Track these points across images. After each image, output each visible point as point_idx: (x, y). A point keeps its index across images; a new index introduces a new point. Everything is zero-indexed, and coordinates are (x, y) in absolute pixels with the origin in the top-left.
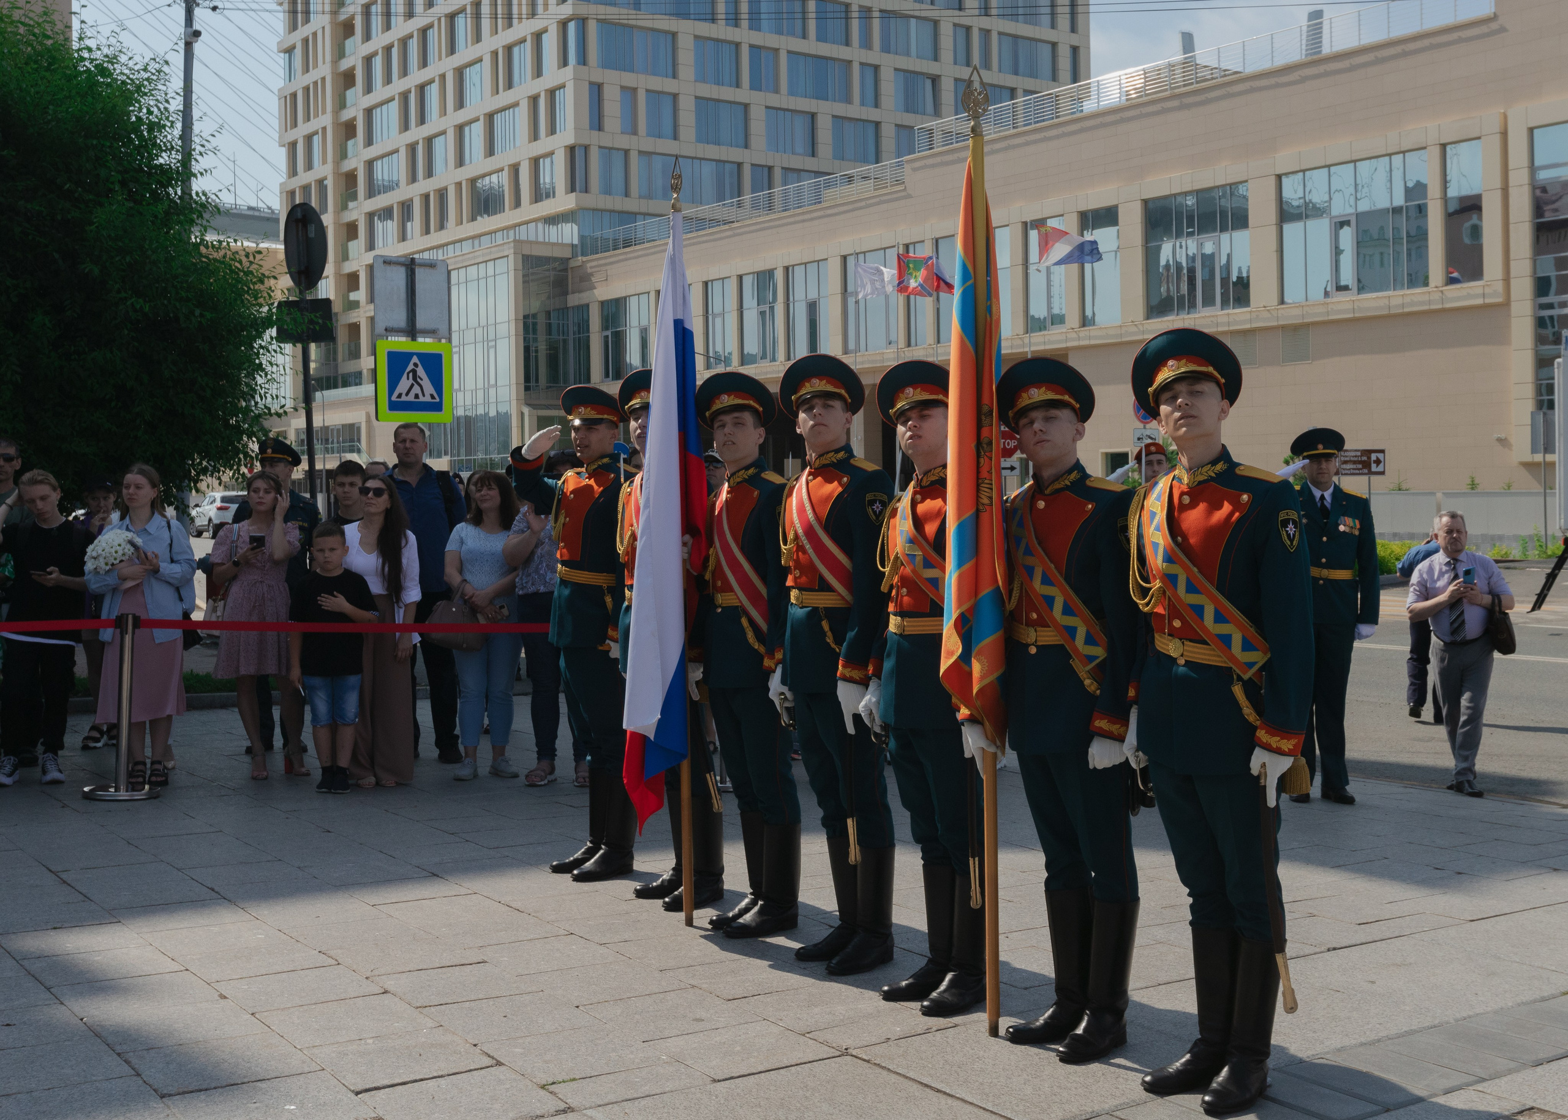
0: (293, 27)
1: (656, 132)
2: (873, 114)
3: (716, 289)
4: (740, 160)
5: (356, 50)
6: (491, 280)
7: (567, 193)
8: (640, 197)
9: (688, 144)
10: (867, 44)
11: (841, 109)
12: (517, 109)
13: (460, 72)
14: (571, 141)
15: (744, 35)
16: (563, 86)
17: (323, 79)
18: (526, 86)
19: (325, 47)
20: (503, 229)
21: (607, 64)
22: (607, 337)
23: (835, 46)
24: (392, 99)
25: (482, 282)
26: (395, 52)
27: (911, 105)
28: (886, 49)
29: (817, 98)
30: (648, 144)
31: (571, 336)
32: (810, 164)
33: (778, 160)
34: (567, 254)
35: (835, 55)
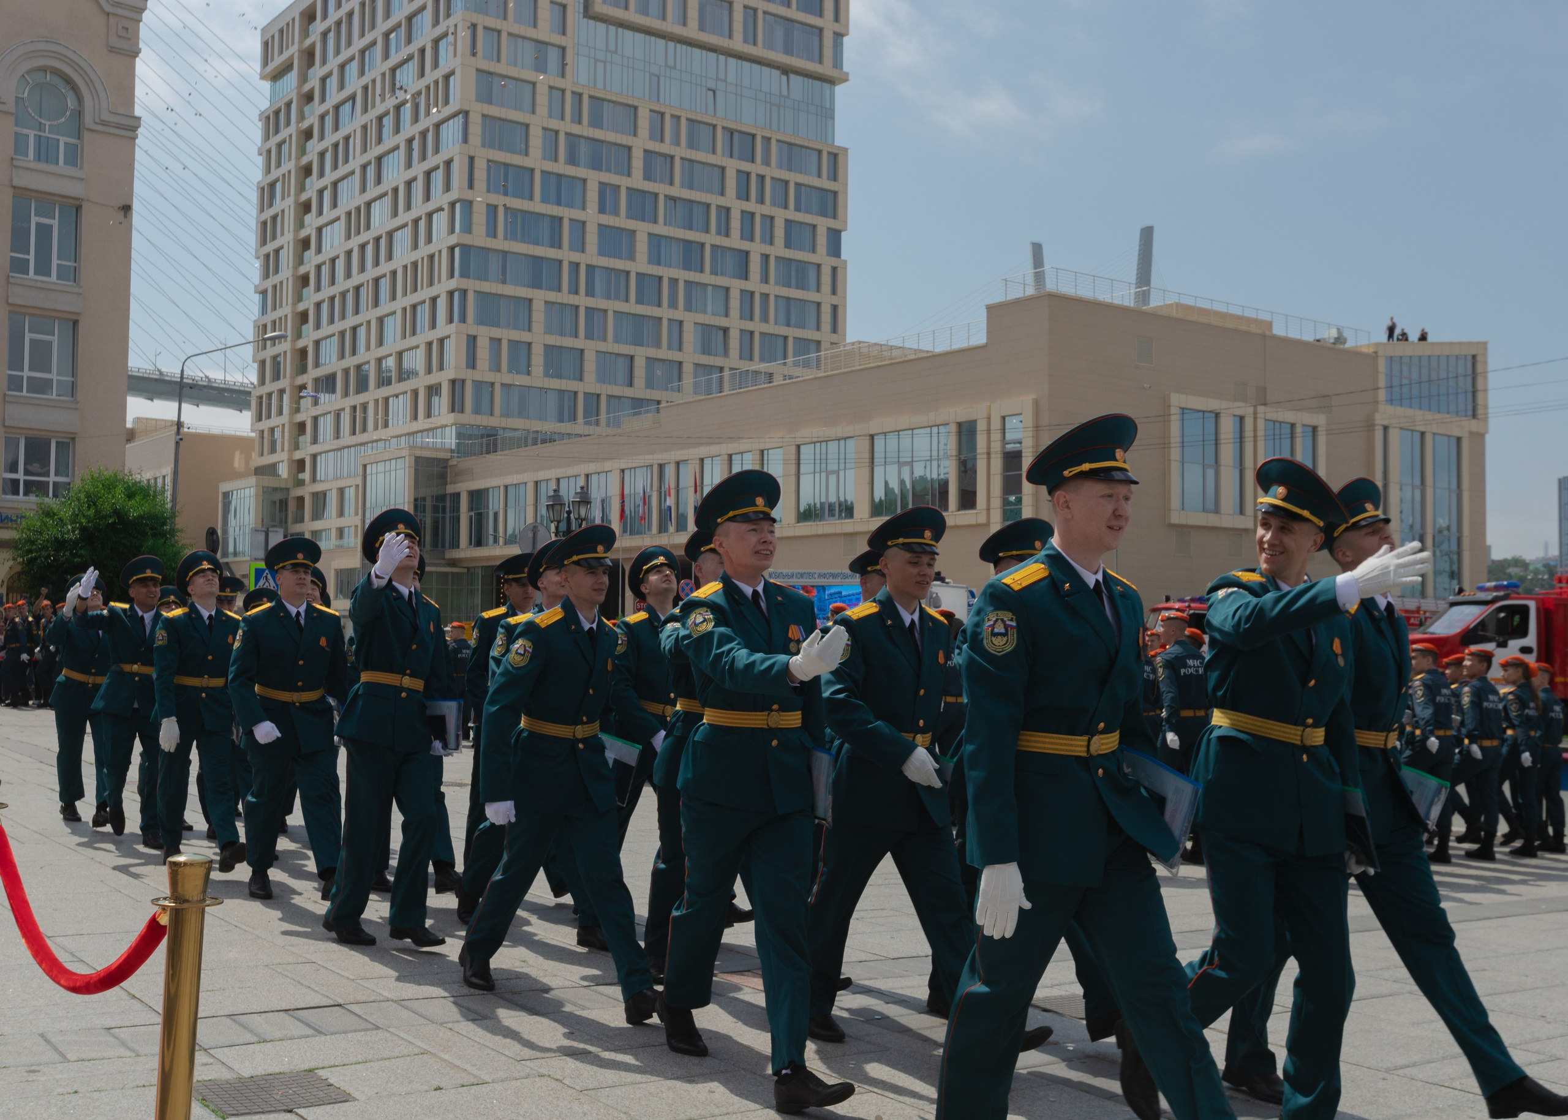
0: (266, 275)
1: (513, 368)
2: (676, 356)
3: (543, 487)
4: (576, 390)
5: (311, 297)
6: (393, 473)
7: (448, 413)
8: (501, 416)
9: (538, 377)
10: (673, 305)
11: (652, 352)
12: (418, 350)
13: (381, 320)
14: (452, 376)
15: (583, 301)
16: (449, 337)
17: (286, 316)
18: (425, 335)
19: (288, 292)
20: (405, 435)
21: (481, 321)
22: (471, 517)
23: (649, 308)
24: (333, 335)
25: (387, 474)
26: (337, 300)
27: (706, 350)
28: (688, 308)
29: (635, 345)
30: (508, 379)
31: (448, 515)
32: (628, 392)
33: (605, 390)
34: (448, 455)
35: (649, 314)
